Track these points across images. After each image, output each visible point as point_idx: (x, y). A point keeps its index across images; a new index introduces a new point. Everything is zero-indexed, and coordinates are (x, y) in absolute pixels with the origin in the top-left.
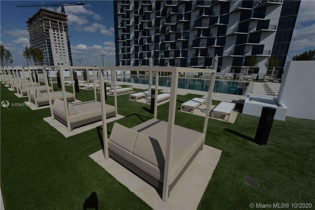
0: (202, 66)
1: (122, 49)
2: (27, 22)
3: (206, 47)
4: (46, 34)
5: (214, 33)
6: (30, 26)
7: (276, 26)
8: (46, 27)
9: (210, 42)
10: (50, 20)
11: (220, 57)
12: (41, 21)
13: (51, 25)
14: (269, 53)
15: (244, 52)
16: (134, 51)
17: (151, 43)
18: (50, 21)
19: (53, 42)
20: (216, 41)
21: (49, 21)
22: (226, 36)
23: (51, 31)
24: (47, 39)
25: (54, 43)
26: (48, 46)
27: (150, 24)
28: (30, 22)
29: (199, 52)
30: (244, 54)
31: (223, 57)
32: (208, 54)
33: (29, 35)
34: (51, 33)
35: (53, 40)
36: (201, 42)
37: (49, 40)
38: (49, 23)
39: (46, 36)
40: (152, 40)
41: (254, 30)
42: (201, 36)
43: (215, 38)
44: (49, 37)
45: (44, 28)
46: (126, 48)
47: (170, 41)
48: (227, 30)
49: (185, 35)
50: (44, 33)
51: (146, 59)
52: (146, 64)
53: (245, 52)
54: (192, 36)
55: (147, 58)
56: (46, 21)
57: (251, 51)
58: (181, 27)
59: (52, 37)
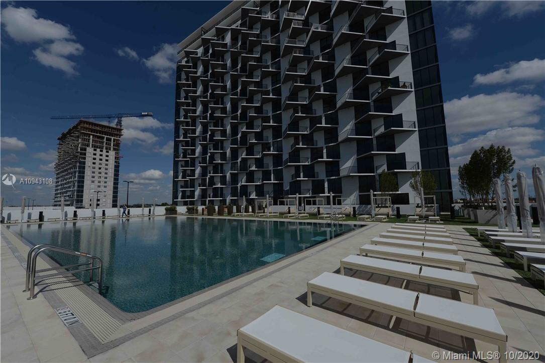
0: (309, 194)
1: (182, 172)
2: (59, 139)
3: (311, 162)
4: (80, 155)
5: (320, 140)
6: (62, 144)
7: (415, 122)
8: (83, 144)
9: (316, 154)
10: (92, 134)
11: (337, 177)
12: (78, 137)
13: (93, 142)
14: (417, 166)
15: (375, 168)
16: (201, 175)
17: (226, 161)
18: (91, 136)
19: (89, 167)
20: (325, 151)
21: (89, 137)
22: (339, 144)
23: (90, 150)
24: (80, 163)
25: (91, 168)
26: (80, 172)
27: (224, 133)
28: (63, 138)
29: (301, 171)
30: (375, 170)
31: (341, 178)
32: (316, 174)
33: (57, 157)
34: (89, 152)
35: (90, 163)
36: (303, 155)
37: (84, 163)
38: (89, 140)
39: (80, 158)
40: (227, 156)
41: (382, 130)
42: (301, 146)
43: (322, 147)
44: (85, 158)
45: (80, 146)
46: (190, 171)
47: (253, 156)
48: (339, 134)
49: (276, 146)
50: (78, 152)
51: (218, 188)
52: (219, 195)
53: (377, 167)
54: (287, 147)
55: (220, 184)
56: (85, 136)
57: (386, 165)
58: (269, 134)
59: (90, 158)
